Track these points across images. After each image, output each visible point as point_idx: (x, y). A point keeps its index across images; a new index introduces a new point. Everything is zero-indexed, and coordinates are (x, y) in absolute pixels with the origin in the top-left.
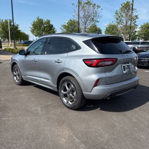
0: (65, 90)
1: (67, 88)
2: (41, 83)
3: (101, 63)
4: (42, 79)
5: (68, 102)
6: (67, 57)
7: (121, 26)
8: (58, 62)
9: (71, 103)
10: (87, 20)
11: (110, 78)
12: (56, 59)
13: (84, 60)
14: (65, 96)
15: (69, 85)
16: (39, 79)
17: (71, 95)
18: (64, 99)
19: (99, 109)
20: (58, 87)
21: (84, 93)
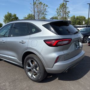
0: (29, 66)
1: (31, 65)
2: (9, 60)
3: (59, 43)
4: (10, 57)
5: (32, 76)
6: (30, 38)
7: (60, 17)
8: (22, 43)
9: (35, 77)
10: (40, 14)
11: (67, 55)
12: (20, 40)
13: (45, 41)
14: (30, 70)
15: (32, 62)
16: (7, 56)
17: (34, 70)
18: (29, 73)
19: (57, 79)
20: (23, 63)
21: (47, 69)
